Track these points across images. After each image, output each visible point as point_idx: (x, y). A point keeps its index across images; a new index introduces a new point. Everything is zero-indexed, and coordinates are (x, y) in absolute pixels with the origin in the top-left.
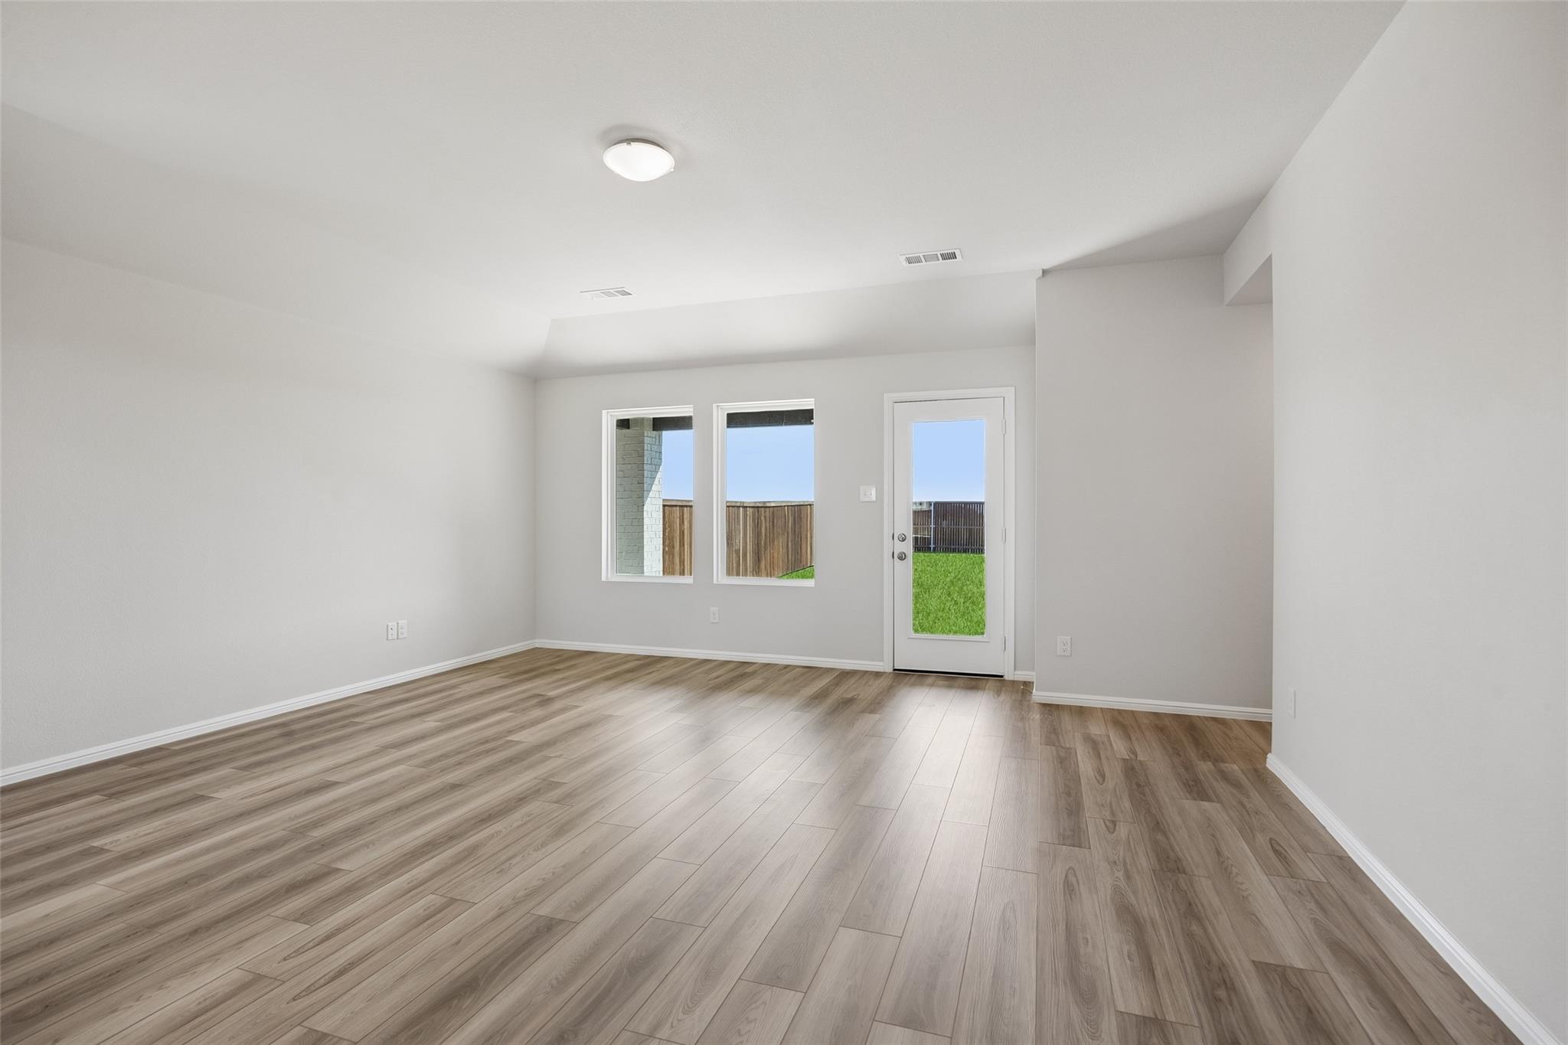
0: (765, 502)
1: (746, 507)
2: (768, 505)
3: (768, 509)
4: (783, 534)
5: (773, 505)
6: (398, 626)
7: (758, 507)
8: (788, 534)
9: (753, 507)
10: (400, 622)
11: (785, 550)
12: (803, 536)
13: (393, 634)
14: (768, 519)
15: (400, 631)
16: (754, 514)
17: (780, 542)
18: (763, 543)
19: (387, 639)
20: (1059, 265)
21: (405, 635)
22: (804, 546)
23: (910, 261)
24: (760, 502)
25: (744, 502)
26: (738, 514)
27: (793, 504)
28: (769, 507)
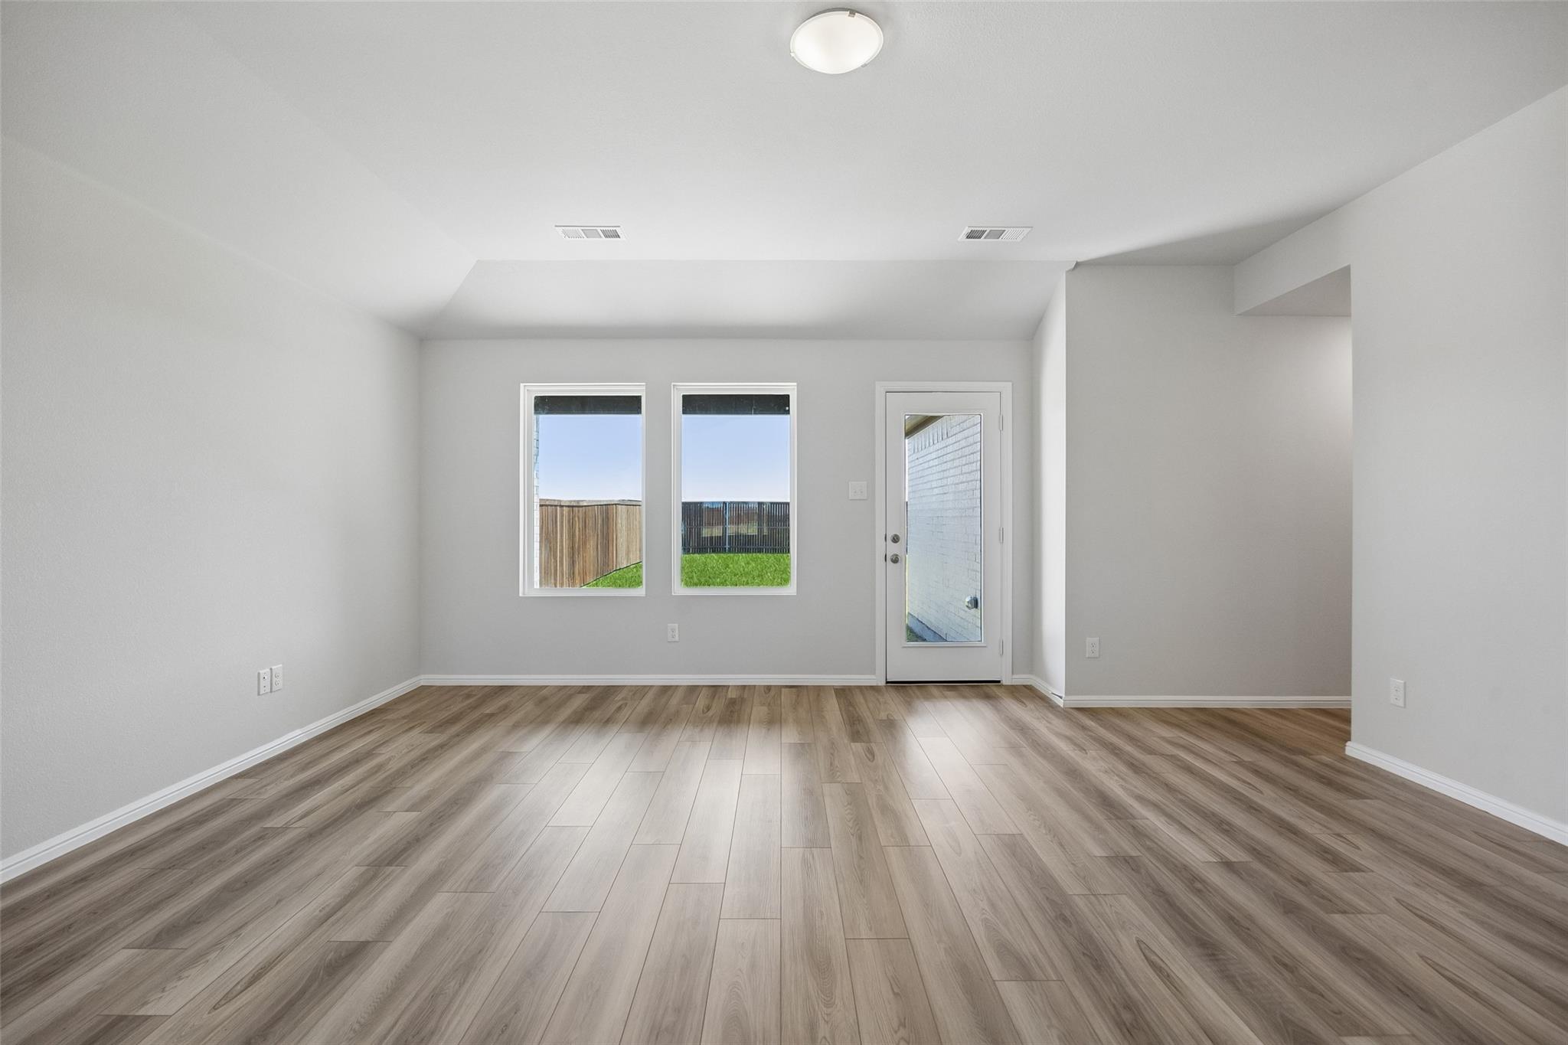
0: (578, 501)
1: (563, 506)
2: (581, 504)
3: (581, 509)
4: (594, 536)
5: (585, 504)
6: (271, 672)
7: (573, 506)
8: (598, 535)
9: (568, 506)
10: (273, 668)
11: (595, 553)
12: (610, 538)
13: (265, 684)
14: (581, 520)
15: (274, 679)
16: (569, 512)
17: (591, 544)
18: (577, 545)
19: (259, 694)
20: (1096, 259)
21: (280, 686)
22: (611, 548)
23: (970, 236)
24: (574, 501)
25: (560, 501)
26: (556, 510)
27: (602, 503)
28: (582, 506)
